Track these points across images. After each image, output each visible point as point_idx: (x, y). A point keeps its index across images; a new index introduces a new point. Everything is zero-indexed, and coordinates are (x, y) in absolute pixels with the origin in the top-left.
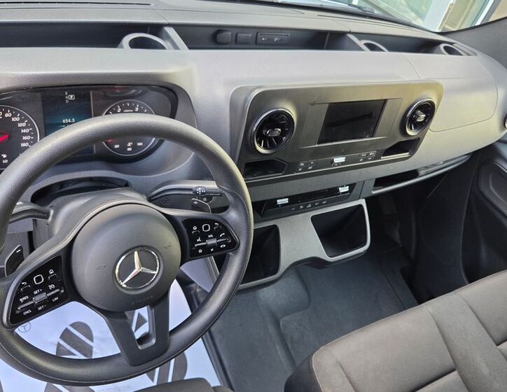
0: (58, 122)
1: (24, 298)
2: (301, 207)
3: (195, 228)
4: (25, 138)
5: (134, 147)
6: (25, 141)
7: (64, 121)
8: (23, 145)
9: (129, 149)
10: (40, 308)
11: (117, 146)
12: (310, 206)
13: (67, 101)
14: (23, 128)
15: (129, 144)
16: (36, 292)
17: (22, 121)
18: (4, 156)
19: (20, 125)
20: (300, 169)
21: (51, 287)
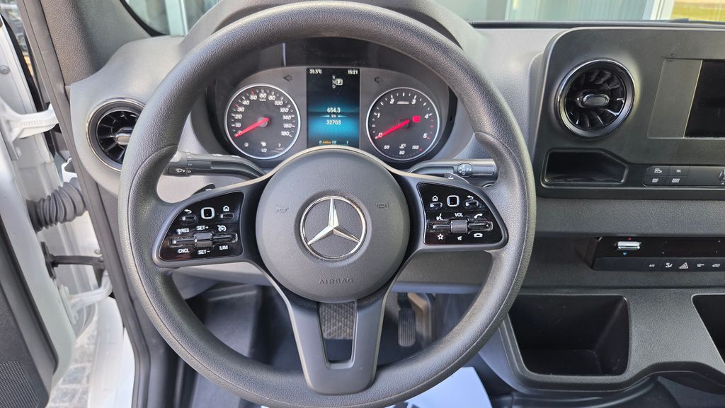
0: (322, 110)
1: (184, 230)
2: (669, 265)
3: (435, 199)
4: (286, 126)
5: (408, 150)
6: (286, 129)
7: (329, 110)
8: (284, 133)
9: (402, 153)
10: (201, 252)
11: (387, 147)
12: (685, 266)
13: (334, 87)
14: (285, 114)
15: (402, 147)
16: (199, 228)
17: (285, 105)
18: (264, 144)
19: (283, 110)
20: (655, 180)
21: (221, 228)
